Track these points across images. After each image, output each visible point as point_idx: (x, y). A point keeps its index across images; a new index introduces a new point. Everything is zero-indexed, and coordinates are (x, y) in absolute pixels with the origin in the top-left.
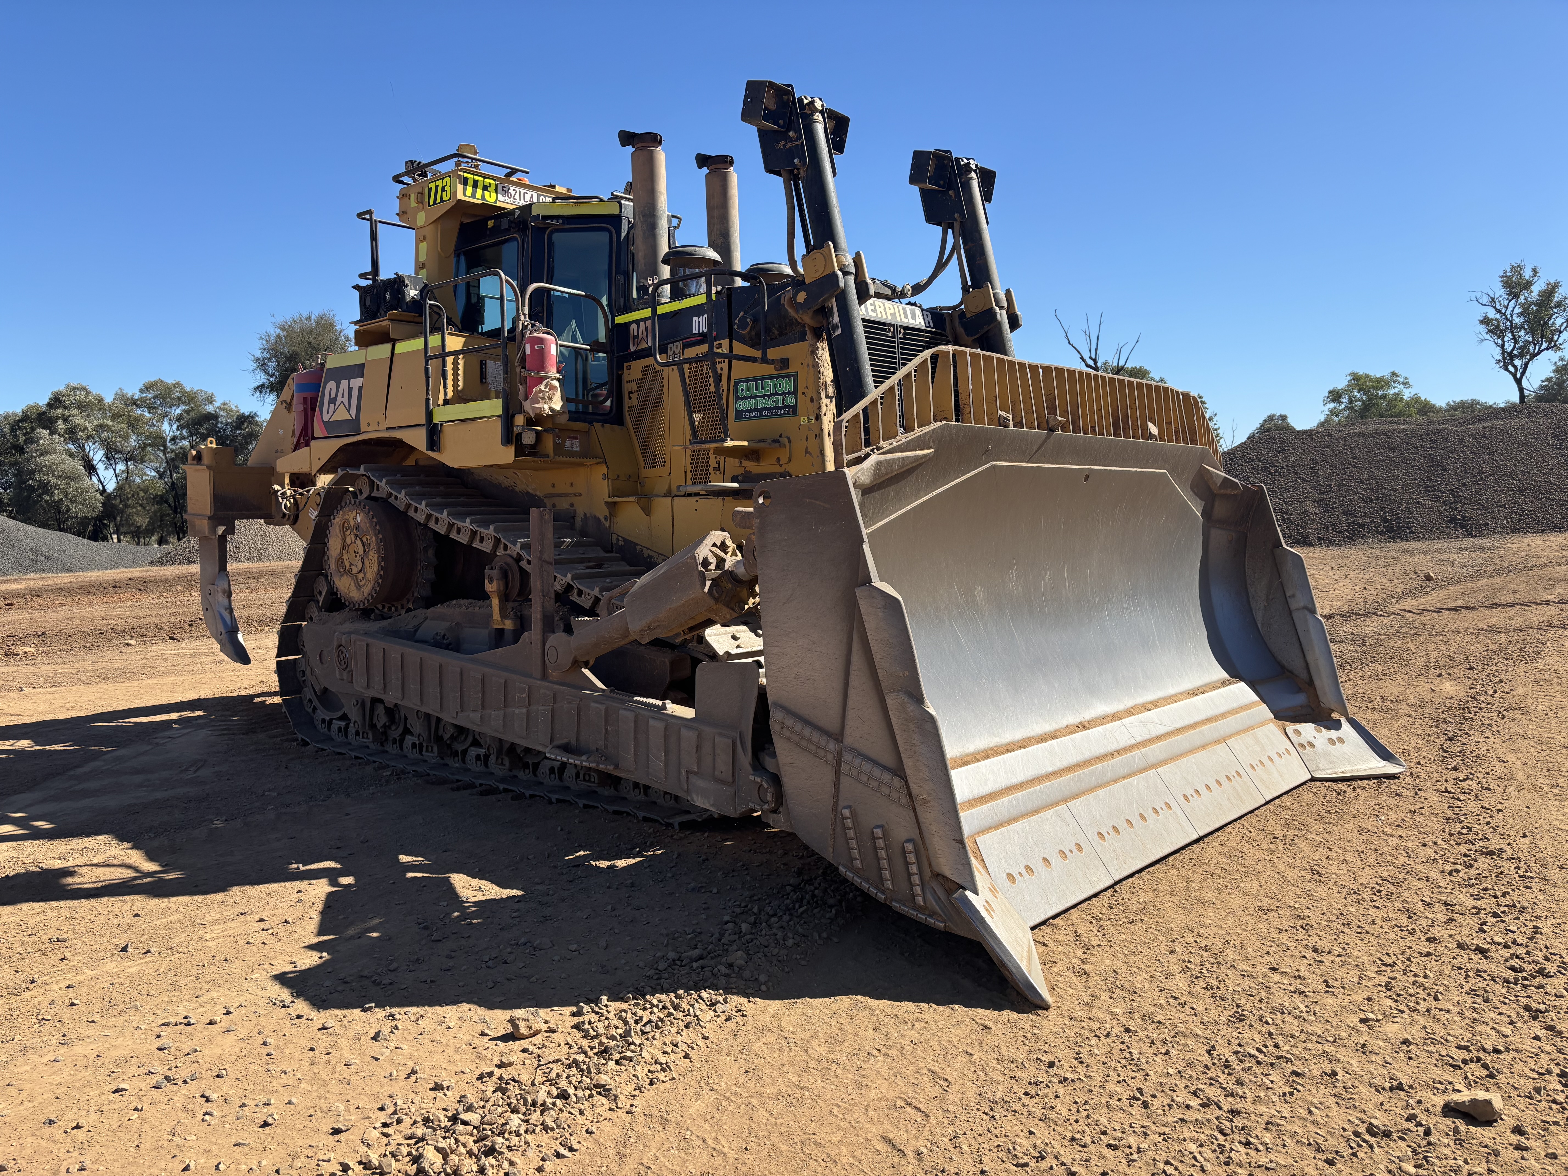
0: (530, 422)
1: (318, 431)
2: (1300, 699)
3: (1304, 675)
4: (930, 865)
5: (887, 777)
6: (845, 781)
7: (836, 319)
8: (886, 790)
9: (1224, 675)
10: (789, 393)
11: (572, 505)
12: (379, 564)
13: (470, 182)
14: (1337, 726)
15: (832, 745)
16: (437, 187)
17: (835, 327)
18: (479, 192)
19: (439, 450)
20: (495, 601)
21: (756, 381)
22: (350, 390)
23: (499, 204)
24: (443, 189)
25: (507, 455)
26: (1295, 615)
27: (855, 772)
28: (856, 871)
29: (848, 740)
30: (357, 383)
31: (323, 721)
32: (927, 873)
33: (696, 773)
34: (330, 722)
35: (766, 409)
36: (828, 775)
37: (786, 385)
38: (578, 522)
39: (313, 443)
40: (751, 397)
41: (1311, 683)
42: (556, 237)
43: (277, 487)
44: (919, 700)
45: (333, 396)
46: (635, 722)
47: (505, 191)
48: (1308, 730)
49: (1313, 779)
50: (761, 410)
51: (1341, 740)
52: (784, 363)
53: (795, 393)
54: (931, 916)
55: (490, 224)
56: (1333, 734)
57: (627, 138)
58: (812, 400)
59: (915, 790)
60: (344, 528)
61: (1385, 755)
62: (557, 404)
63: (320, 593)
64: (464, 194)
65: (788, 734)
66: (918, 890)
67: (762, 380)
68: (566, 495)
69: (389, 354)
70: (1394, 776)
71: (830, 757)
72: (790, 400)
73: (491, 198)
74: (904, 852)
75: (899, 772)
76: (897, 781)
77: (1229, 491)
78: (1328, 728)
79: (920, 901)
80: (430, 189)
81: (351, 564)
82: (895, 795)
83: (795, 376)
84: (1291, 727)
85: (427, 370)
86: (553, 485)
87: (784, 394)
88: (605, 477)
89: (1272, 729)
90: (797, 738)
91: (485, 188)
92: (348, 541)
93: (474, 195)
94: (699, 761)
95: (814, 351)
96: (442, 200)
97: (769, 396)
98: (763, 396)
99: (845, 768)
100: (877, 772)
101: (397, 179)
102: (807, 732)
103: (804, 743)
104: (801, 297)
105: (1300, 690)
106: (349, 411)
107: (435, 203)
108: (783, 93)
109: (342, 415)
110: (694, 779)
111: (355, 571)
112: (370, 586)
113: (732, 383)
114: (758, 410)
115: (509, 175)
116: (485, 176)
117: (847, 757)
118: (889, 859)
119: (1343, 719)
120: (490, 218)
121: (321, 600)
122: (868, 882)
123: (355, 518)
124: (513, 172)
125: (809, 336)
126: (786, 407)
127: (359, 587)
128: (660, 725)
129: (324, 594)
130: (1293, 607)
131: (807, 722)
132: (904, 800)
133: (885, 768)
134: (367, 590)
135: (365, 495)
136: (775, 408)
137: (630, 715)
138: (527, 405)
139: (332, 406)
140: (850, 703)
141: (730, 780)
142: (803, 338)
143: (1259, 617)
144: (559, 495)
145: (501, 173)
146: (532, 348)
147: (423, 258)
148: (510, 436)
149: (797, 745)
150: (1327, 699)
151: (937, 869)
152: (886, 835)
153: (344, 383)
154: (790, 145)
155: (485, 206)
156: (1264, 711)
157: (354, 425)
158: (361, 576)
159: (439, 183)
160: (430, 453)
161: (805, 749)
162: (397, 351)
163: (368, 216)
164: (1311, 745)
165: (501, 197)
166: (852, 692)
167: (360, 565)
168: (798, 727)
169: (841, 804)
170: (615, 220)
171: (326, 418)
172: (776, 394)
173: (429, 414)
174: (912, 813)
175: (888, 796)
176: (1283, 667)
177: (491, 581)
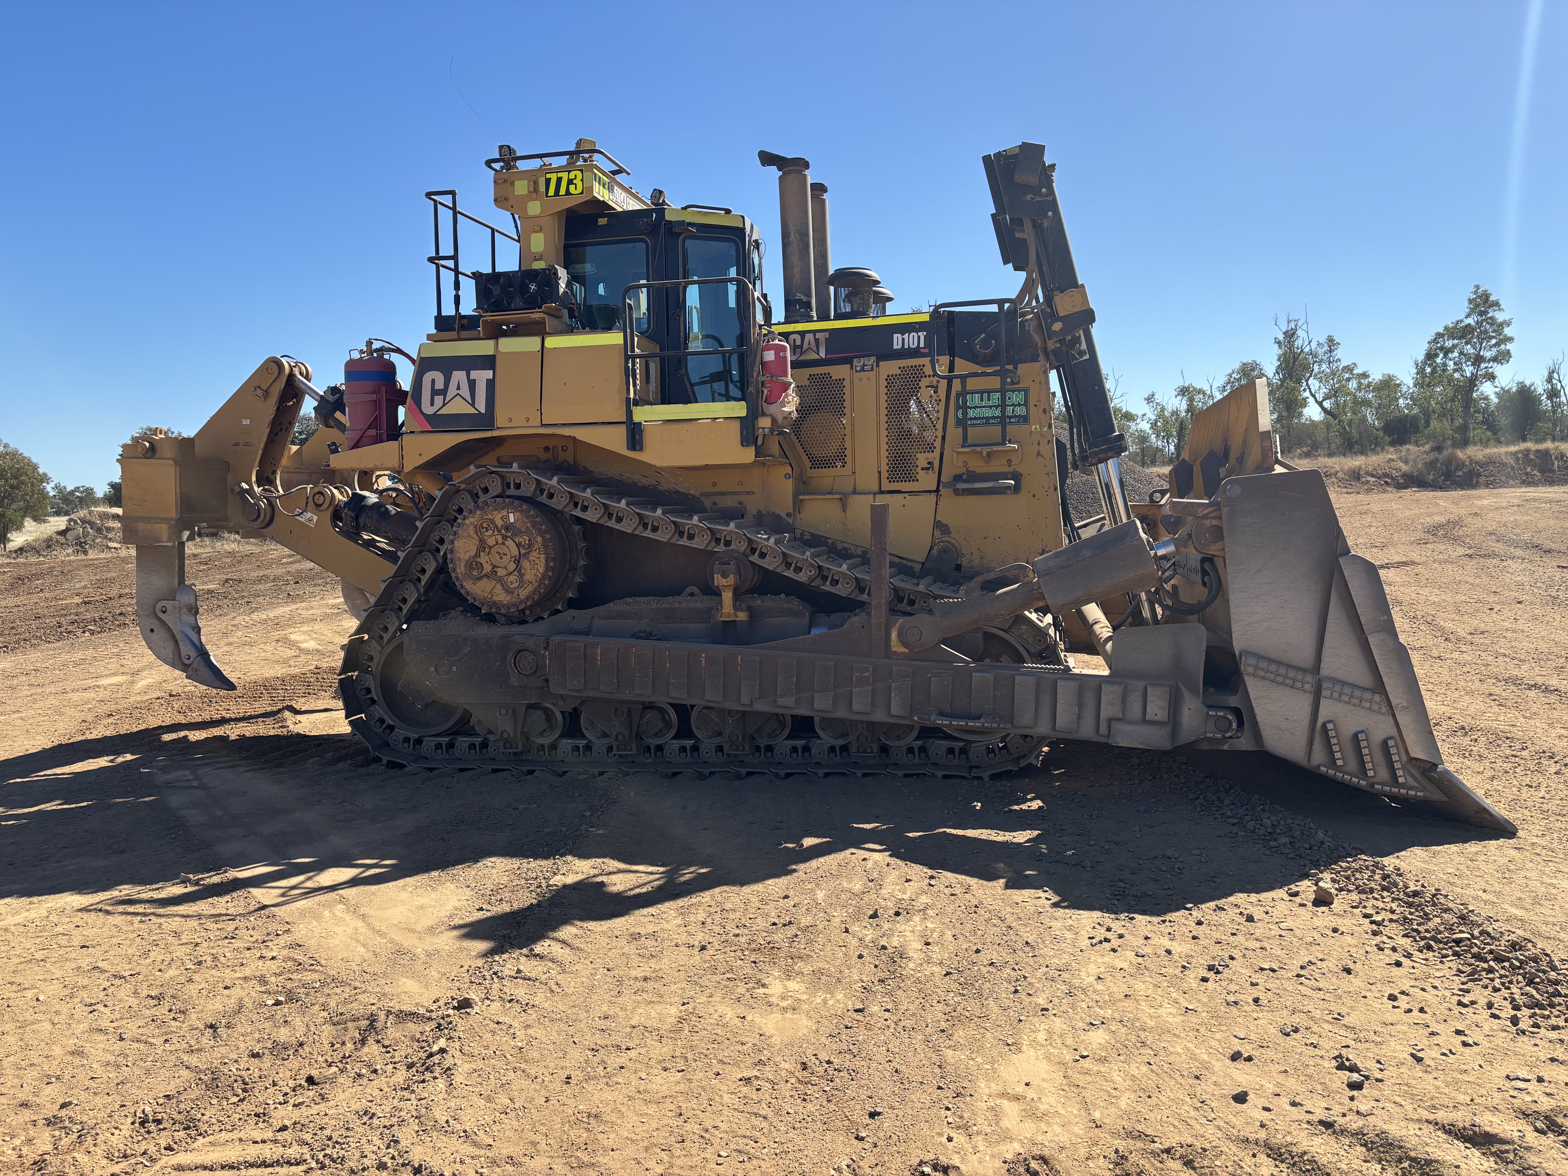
1: (408, 424)
4: (1407, 753)
5: (1367, 695)
6: (1323, 702)
7: (1084, 346)
10: (1019, 405)
13: (598, 179)
15: (1309, 678)
17: (1082, 353)
18: (602, 189)
19: (641, 449)
20: (727, 596)
21: (981, 393)
22: (473, 382)
23: (609, 202)
25: (748, 455)
28: (1338, 769)
29: (1325, 672)
30: (482, 376)
32: (1407, 760)
35: (992, 418)
36: (1305, 700)
37: (1017, 398)
39: (402, 438)
40: (975, 407)
43: (245, 486)
45: (439, 387)
47: (614, 191)
50: (988, 418)
53: (1025, 405)
54: (1410, 789)
55: (602, 221)
57: (767, 159)
58: (1045, 411)
59: (1394, 702)
60: (479, 529)
64: (596, 190)
65: (1263, 674)
66: (1400, 772)
67: (989, 392)
68: (734, 493)
69: (539, 348)
71: (1308, 687)
72: (1020, 411)
73: (606, 195)
74: (1387, 747)
75: (1381, 691)
76: (1378, 698)
79: (1401, 780)
81: (495, 567)
82: (1375, 707)
83: (1026, 391)
87: (1013, 405)
90: (1272, 676)
91: (604, 185)
92: (491, 542)
93: (599, 191)
94: (1124, 709)
96: (568, 193)
97: (996, 407)
98: (991, 407)
99: (1325, 693)
100: (1358, 693)
101: (488, 164)
102: (1283, 671)
103: (1280, 679)
104: (1058, 326)
106: (473, 405)
107: (556, 196)
109: (458, 407)
110: (1116, 726)
111: (501, 572)
112: (530, 588)
114: (983, 418)
115: (615, 173)
116: (604, 174)
117: (1325, 685)
118: (1372, 754)
120: (603, 216)
122: (1350, 775)
123: (505, 518)
124: (620, 171)
125: (1041, 364)
126: (1015, 416)
128: (1074, 685)
131: (1279, 663)
132: (1384, 710)
133: (1364, 689)
134: (523, 593)
139: (439, 398)
141: (1167, 720)
144: (724, 494)
146: (776, 355)
149: (1273, 681)
151: (1412, 755)
152: (1369, 737)
153: (459, 375)
157: (487, 420)
158: (514, 578)
160: (628, 453)
161: (1281, 684)
162: (551, 345)
165: (610, 196)
167: (512, 567)
168: (1273, 668)
169: (1321, 720)
170: (736, 232)
171: (426, 412)
173: (629, 413)
174: (1391, 718)
175: (1369, 709)
177: (725, 576)
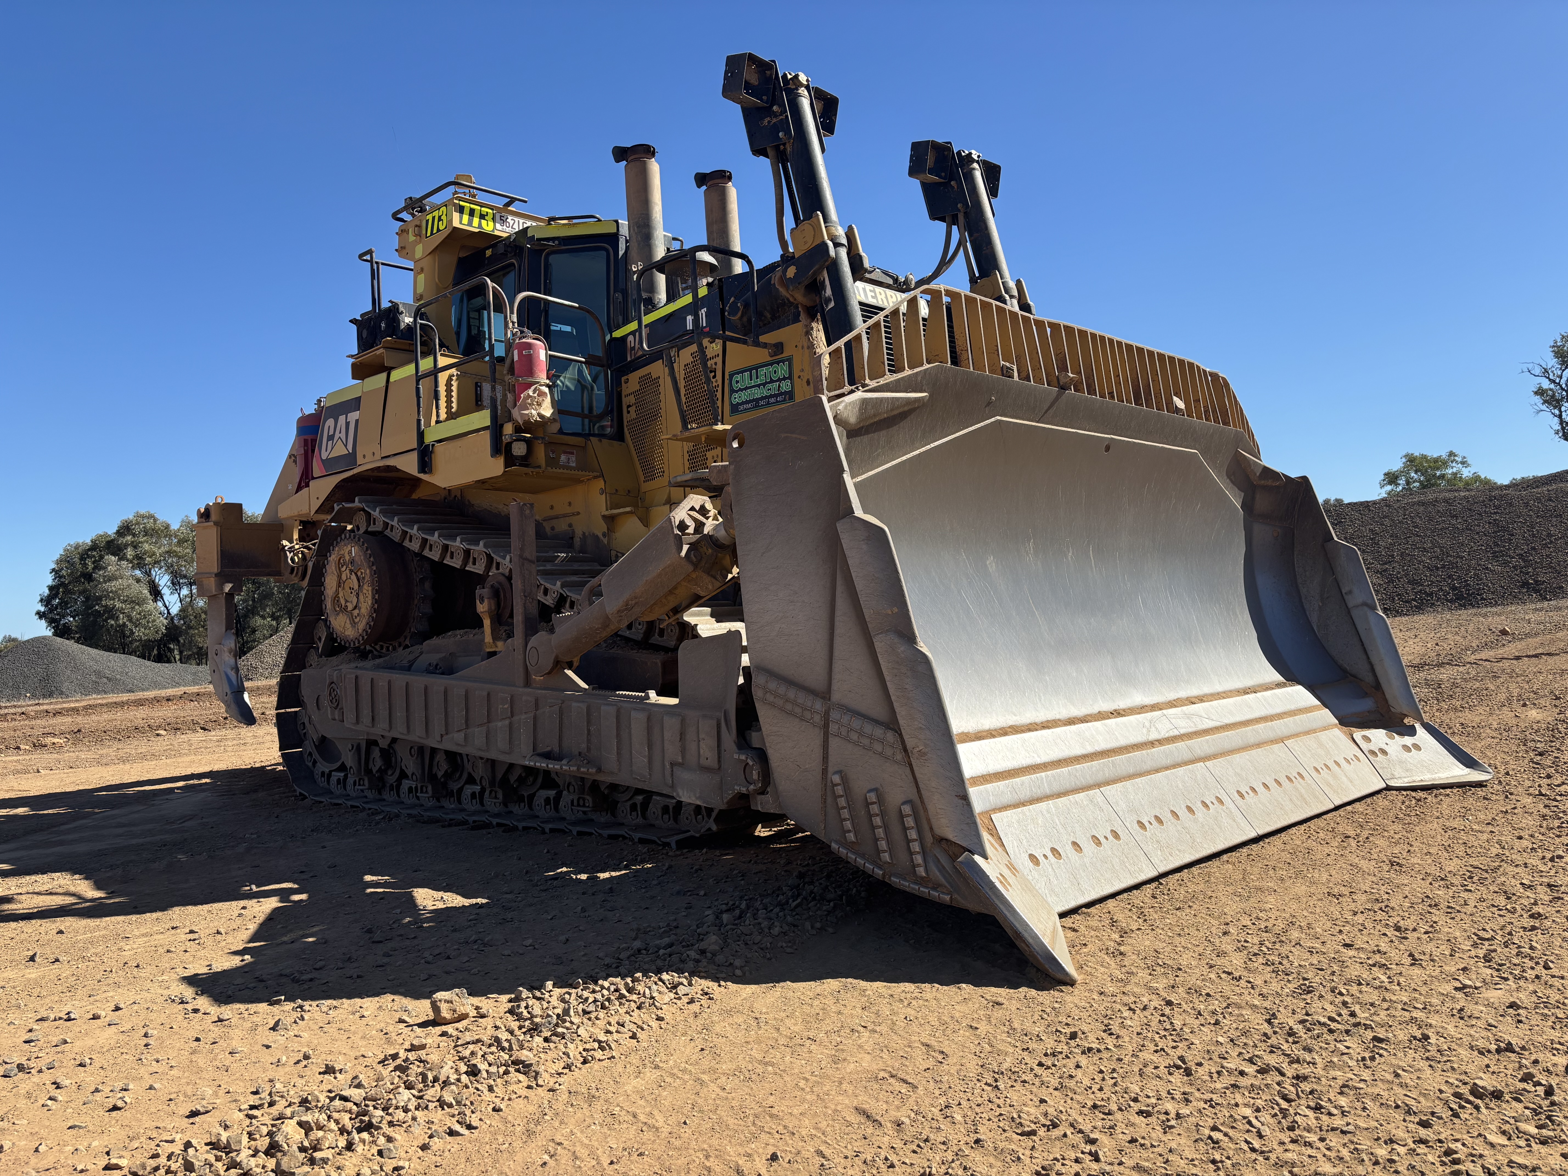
0: (518, 429)
1: (317, 471)
2: (1367, 704)
3: (1369, 679)
4: (931, 829)
5: (879, 732)
6: (834, 743)
7: (829, 292)
8: (878, 747)
9: (1278, 678)
10: (784, 379)
11: (570, 525)
12: (373, 597)
13: (467, 211)
14: (1412, 732)
15: (818, 705)
16: (434, 218)
17: (828, 300)
18: (476, 221)
19: (430, 471)
20: (487, 623)
21: (750, 370)
22: (347, 424)
23: (496, 233)
24: (440, 219)
25: (496, 467)
26: (1355, 613)
27: (844, 731)
28: (850, 846)
29: (836, 697)
30: (354, 416)
31: (323, 773)
32: (929, 839)
33: (681, 765)
34: (329, 775)
35: (762, 398)
36: (815, 739)
37: (782, 370)
38: (577, 542)
39: (312, 483)
40: (746, 388)
41: (1378, 686)
42: (552, 258)
43: (285, 542)
44: (911, 639)
45: (331, 433)
46: (618, 718)
47: (503, 221)
48: (1378, 736)
49: (1388, 788)
50: (757, 400)
51: (1417, 747)
52: (778, 348)
53: (790, 377)
54: (934, 889)
55: (489, 253)
56: (1408, 740)
57: (620, 153)
58: (808, 383)
59: (910, 743)
60: (340, 564)
61: (1469, 762)
62: (547, 410)
63: (320, 639)
64: (460, 221)
65: (770, 698)
66: (919, 859)
67: (756, 369)
68: (565, 516)
69: (384, 383)
70: (1480, 785)
72: (785, 386)
73: (488, 227)
74: (902, 817)
75: (892, 725)
76: (890, 736)
77: (1270, 483)
78: (1401, 734)
79: (921, 871)
80: (427, 221)
81: (346, 601)
82: (889, 752)
84: (1358, 734)
85: (418, 389)
86: (552, 507)
87: (779, 380)
88: (602, 492)
89: (1337, 735)
90: (781, 702)
91: (482, 217)
92: (344, 577)
93: (470, 223)
94: (683, 751)
95: (808, 332)
96: (438, 230)
97: (764, 385)
98: (759, 386)
99: (833, 728)
100: (868, 728)
101: (395, 216)
102: (791, 694)
103: (789, 707)
104: (791, 272)
105: (1365, 695)
106: (346, 446)
107: (432, 234)
108: (766, 68)
109: (340, 450)
110: (679, 772)
111: (350, 607)
112: (364, 622)
113: (727, 376)
114: (754, 400)
115: (508, 204)
116: (482, 205)
117: (834, 715)
118: (886, 827)
119: (1418, 726)
120: (488, 248)
121: (321, 645)
122: (863, 856)
123: (350, 552)
124: (512, 201)
125: (803, 316)
126: (781, 394)
127: (354, 624)
128: (643, 719)
129: (323, 639)
130: (1350, 605)
131: (790, 682)
132: (899, 756)
133: (876, 722)
134: (361, 626)
135: (362, 531)
136: (771, 396)
137: (612, 710)
138: (515, 413)
139: (330, 443)
140: (836, 653)
141: (716, 766)
142: (796, 320)
143: (1314, 618)
144: (557, 517)
145: (500, 203)
146: (520, 354)
147: (420, 290)
148: (499, 447)
149: (782, 709)
150: (1398, 704)
151: (939, 832)
152: (881, 800)
153: (342, 419)
154: (774, 120)
155: (482, 235)
156: (1326, 716)
157: (351, 459)
158: (356, 612)
159: (436, 214)
160: (422, 476)
161: (791, 714)
162: (392, 380)
163: (368, 257)
164: (1384, 752)
165: (498, 226)
166: (837, 641)
167: (355, 600)
168: (782, 690)
169: (831, 770)
170: (613, 238)
171: (324, 457)
172: (772, 381)
173: (421, 435)
174: (908, 770)
175: (881, 754)
176: (1345, 671)
177: (482, 602)
